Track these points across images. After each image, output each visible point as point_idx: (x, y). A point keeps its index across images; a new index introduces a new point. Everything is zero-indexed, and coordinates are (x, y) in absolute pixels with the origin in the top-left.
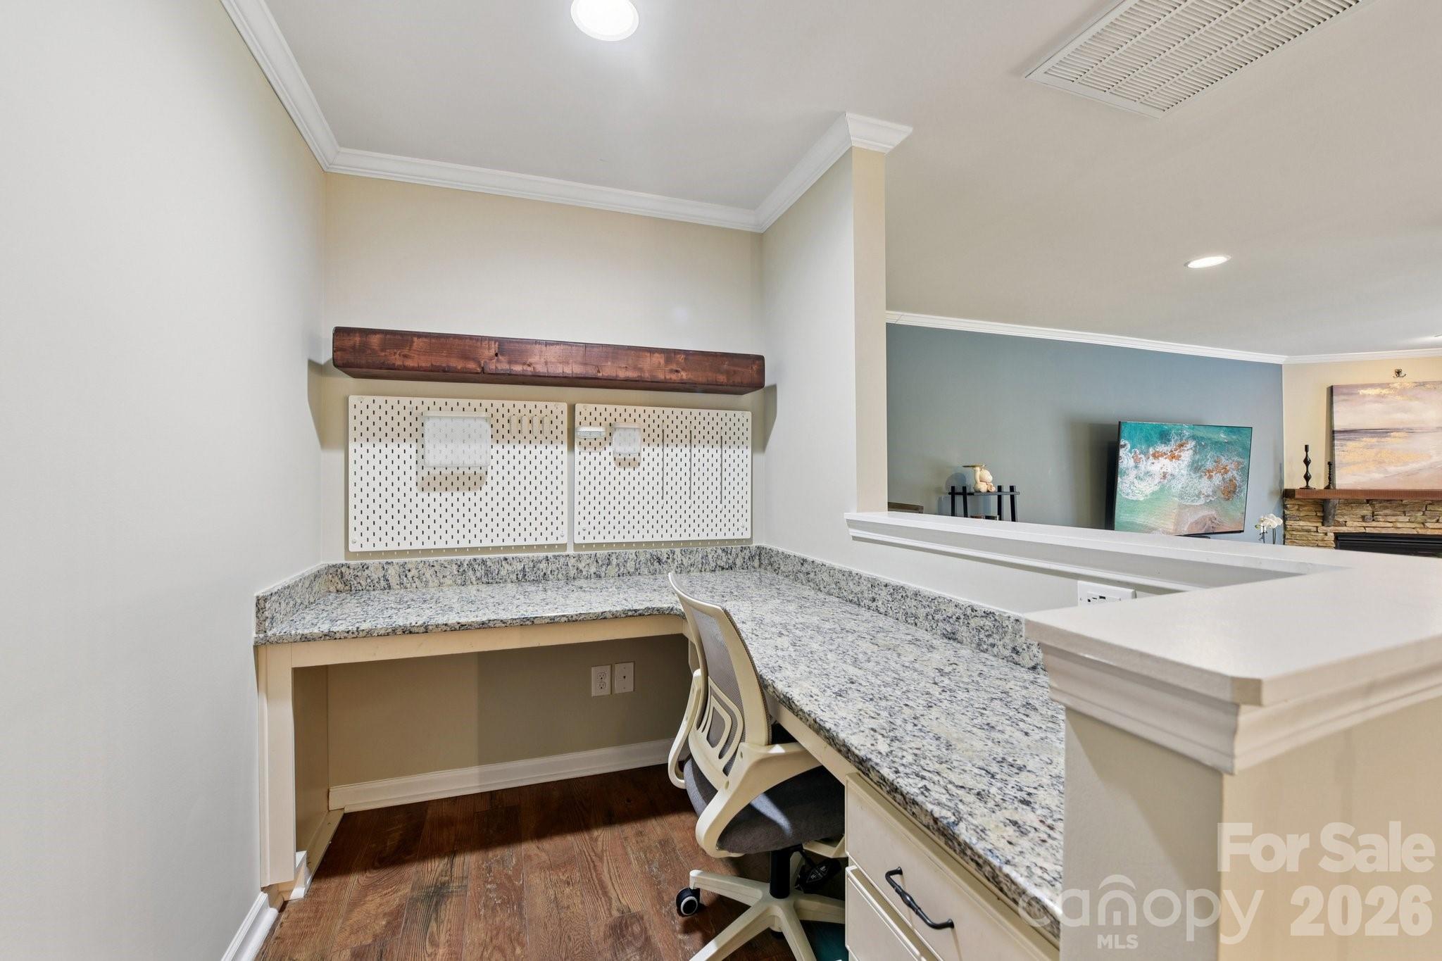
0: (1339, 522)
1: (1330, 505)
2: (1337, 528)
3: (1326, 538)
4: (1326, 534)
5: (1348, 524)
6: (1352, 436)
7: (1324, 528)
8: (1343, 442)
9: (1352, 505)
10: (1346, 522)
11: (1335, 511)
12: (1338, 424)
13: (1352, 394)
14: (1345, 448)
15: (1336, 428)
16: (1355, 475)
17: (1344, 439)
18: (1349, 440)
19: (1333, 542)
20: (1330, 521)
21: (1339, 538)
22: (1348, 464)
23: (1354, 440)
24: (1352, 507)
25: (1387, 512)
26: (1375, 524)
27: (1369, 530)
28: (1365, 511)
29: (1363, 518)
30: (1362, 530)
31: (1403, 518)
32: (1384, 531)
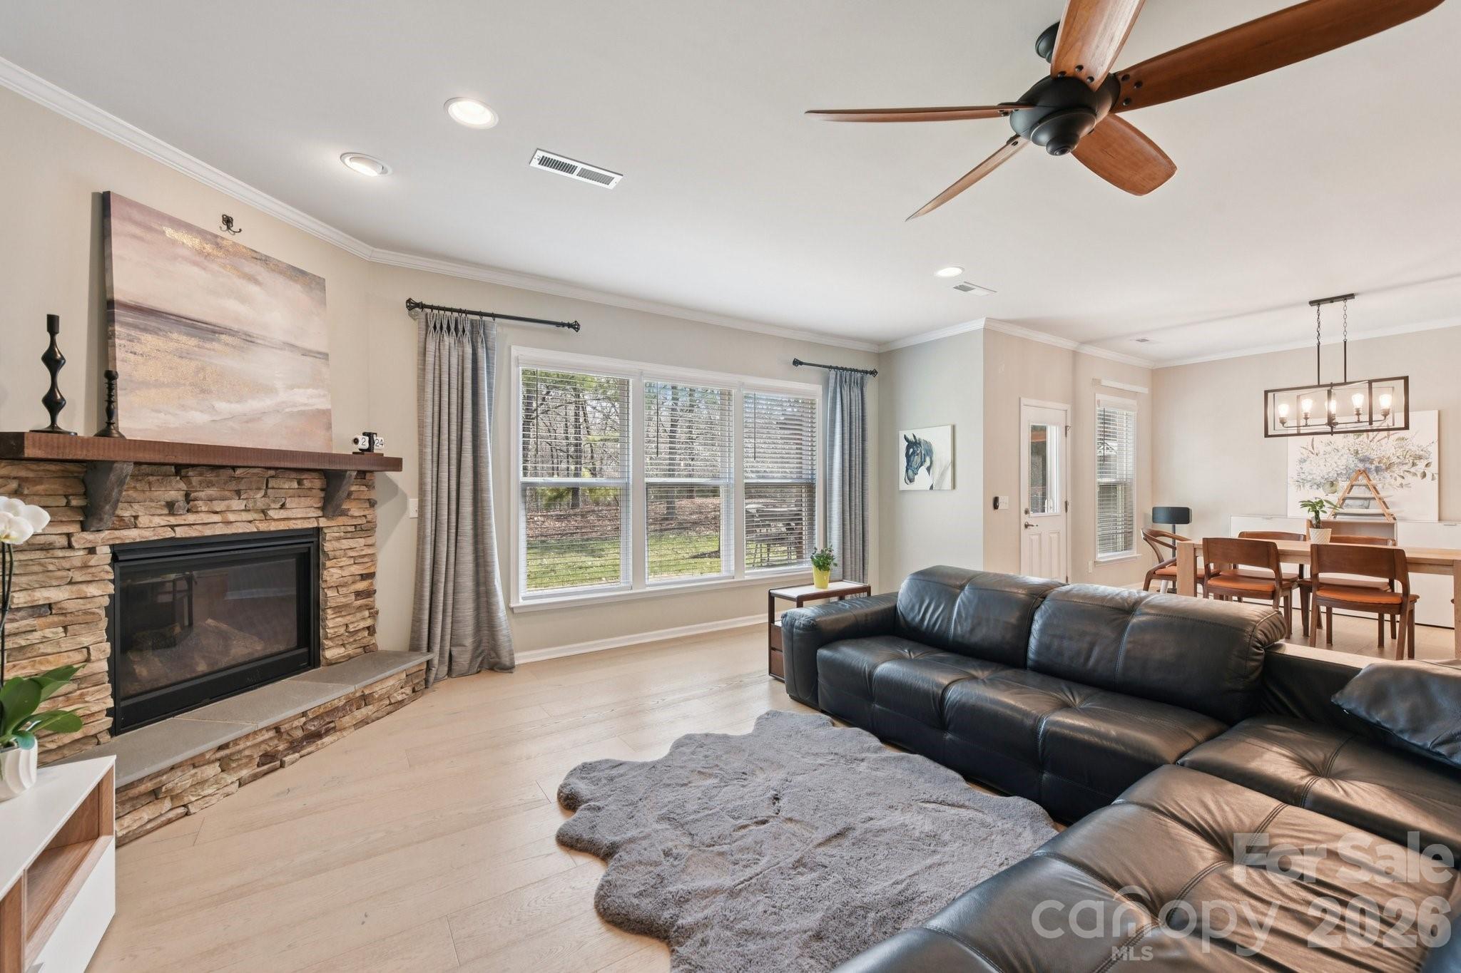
0: (121, 518)
1: (113, 477)
2: (117, 533)
3: (94, 560)
4: (92, 551)
5: (143, 520)
6: (152, 323)
7: (88, 536)
8: (133, 333)
9: (151, 478)
10: (136, 517)
11: (120, 492)
12: (124, 287)
13: (149, 229)
14: (138, 348)
15: (118, 296)
16: (159, 411)
17: (136, 327)
18: (145, 330)
19: (108, 568)
20: (106, 517)
21: (120, 558)
22: (145, 384)
23: (156, 334)
24: (150, 483)
25: (211, 492)
26: (191, 518)
27: (180, 533)
28: (174, 492)
29: (171, 507)
30: (169, 534)
31: (237, 504)
32: (208, 532)
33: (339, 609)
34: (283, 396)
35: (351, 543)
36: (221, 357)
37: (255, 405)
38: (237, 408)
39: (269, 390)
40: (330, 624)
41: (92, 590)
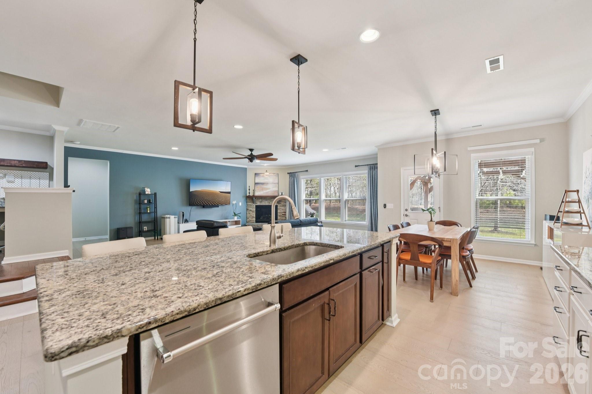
1: (255, 198)
2: (256, 204)
3: (254, 206)
5: (258, 203)
7: (253, 204)
9: (258, 199)
11: (255, 200)
13: (258, 175)
14: (257, 187)
15: (256, 182)
16: (259, 192)
18: (258, 185)
21: (256, 206)
22: (258, 190)
25: (264, 200)
26: (262, 203)
27: (261, 205)
28: (261, 200)
29: (260, 202)
30: (260, 205)
31: (266, 202)
32: (263, 205)
33: (280, 216)
34: (271, 189)
35: (282, 207)
36: (265, 186)
37: (268, 191)
38: (266, 191)
39: (270, 189)
40: (278, 218)
41: (254, 209)
